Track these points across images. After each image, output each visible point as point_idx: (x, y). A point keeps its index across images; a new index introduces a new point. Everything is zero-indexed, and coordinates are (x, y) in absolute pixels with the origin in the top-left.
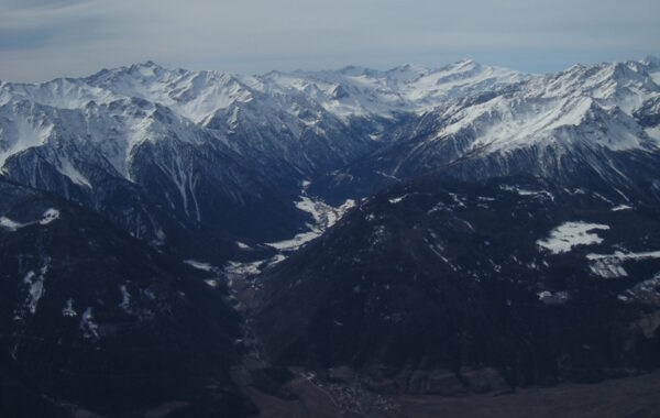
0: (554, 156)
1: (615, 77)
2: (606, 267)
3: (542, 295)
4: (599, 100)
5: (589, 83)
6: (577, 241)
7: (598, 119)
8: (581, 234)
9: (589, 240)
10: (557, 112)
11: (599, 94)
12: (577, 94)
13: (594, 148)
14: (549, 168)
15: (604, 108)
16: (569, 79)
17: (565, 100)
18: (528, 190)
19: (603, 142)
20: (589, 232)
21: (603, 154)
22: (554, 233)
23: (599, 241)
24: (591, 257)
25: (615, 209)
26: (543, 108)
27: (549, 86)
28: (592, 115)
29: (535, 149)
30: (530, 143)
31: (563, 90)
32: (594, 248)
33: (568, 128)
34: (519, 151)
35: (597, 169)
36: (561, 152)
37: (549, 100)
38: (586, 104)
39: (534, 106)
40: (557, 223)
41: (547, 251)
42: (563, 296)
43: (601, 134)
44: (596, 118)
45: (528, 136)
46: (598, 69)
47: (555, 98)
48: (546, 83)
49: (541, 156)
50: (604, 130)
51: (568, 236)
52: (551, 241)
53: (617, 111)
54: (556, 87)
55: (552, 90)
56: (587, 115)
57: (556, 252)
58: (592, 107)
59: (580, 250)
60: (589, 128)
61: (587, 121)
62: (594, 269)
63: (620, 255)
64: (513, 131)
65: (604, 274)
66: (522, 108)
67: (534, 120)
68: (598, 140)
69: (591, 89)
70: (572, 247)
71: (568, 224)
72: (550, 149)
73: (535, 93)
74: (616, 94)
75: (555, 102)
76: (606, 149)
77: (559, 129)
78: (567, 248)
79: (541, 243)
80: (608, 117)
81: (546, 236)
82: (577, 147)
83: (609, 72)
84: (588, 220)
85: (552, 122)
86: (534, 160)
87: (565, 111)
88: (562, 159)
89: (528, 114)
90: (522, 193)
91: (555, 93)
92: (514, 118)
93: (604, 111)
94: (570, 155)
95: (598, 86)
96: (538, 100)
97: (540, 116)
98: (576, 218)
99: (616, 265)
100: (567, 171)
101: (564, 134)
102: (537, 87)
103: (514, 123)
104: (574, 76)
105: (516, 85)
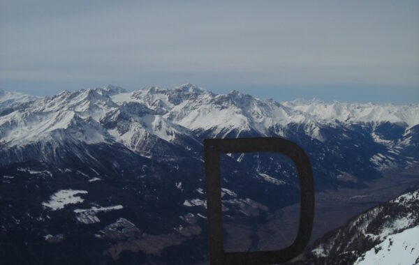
0: (52, 148)
1: (89, 98)
2: (88, 216)
3: (47, 237)
4: (79, 113)
5: (73, 102)
6: (67, 202)
7: (79, 125)
8: (70, 197)
9: (75, 200)
10: (52, 122)
11: (79, 109)
12: (65, 109)
13: (76, 143)
14: (48, 156)
15: (83, 118)
16: (60, 100)
17: (58, 112)
18: (36, 170)
19: (82, 139)
20: (75, 196)
21: (82, 147)
22: (53, 197)
23: (81, 201)
24: (77, 211)
25: (91, 181)
26: (44, 118)
27: (48, 104)
28: (75, 122)
29: (39, 144)
30: (36, 140)
31: (56, 107)
32: (78, 205)
33: (60, 130)
34: (29, 146)
35: (79, 156)
36: (56, 146)
37: (48, 113)
38: (71, 115)
39: (38, 117)
40: (55, 190)
41: (49, 209)
42: (60, 237)
43: (80, 134)
44: (77, 124)
45: (35, 136)
46: (78, 93)
47: (51, 112)
48: (46, 103)
49: (43, 148)
50: (83, 131)
51: (63, 199)
52: (51, 202)
53: (90, 119)
54: (52, 105)
55: (49, 107)
56: (72, 122)
57: (55, 209)
58: (75, 117)
59: (70, 207)
60: (72, 130)
61: (71, 126)
62: (79, 219)
63: (95, 209)
64: (25, 133)
65: (85, 221)
66: (30, 119)
67: (39, 126)
68: (79, 138)
69: (74, 106)
70: (65, 205)
71: (62, 191)
72: (49, 144)
73: (39, 109)
74: (90, 109)
75: (51, 114)
76: (84, 143)
77: (54, 131)
78: (61, 206)
79: (45, 204)
80: (85, 123)
81: (48, 200)
82: (66, 143)
83: (85, 95)
84: (74, 188)
85: (49, 128)
86: (39, 153)
87: (57, 120)
88: (56, 151)
89: (34, 122)
90: (32, 172)
91: (51, 109)
92: (26, 125)
93: (82, 120)
94: (61, 148)
95: (78, 104)
96: (41, 113)
97: (42, 123)
98: (66, 187)
99: (93, 216)
100: (59, 157)
101: (58, 135)
102: (40, 104)
103: (26, 128)
104: (63, 98)
105: (26, 104)
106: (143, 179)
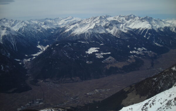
0: (88, 35)
1: (100, 19)
2: (100, 56)
3: (87, 62)
4: (97, 24)
5: (95, 20)
6: (93, 51)
7: (97, 27)
8: (94, 50)
9: (96, 51)
10: (88, 26)
11: (97, 22)
12: (92, 22)
13: (96, 33)
14: (87, 37)
15: (98, 25)
16: (91, 20)
17: (90, 24)
19: (98, 32)
20: (96, 49)
21: (98, 34)
22: (89, 50)
23: (98, 51)
24: (96, 54)
25: (101, 45)
26: (86, 25)
27: (87, 21)
28: (95, 27)
29: (84, 34)
30: (84, 32)
31: (90, 22)
32: (97, 52)
33: (91, 29)
34: (81, 34)
35: (97, 37)
36: (90, 34)
37: (87, 24)
38: (94, 24)
39: (84, 25)
40: (89, 48)
41: (88, 53)
42: (91, 62)
43: (97, 30)
44: (96, 27)
45: (83, 31)
46: (96, 17)
47: (88, 23)
48: (86, 21)
49: (86, 35)
50: (98, 29)
51: (92, 50)
52: (88, 51)
53: (100, 26)
54: (88, 21)
55: (87, 22)
56: (95, 26)
57: (89, 54)
58: (95, 25)
59: (94, 53)
60: (95, 29)
61: (94, 28)
62: (97, 57)
63: (102, 54)
64: (80, 30)
65: (99, 57)
66: (82, 26)
67: (84, 28)
68: (97, 31)
69: (95, 21)
70: (93, 52)
71: (92, 48)
72: (87, 33)
73: (84, 22)
74: (100, 22)
75: (88, 24)
76: (98, 33)
77: (89, 29)
78: (91, 53)
79: (86, 52)
80: (99, 27)
81: (87, 51)
82: (93, 33)
83: (98, 18)
84: (95, 47)
85: (88, 28)
86: (84, 36)
87: (90, 26)
88: (90, 35)
89: (83, 27)
90: (82, 42)
91: (88, 22)
92: (80, 28)
93: (98, 26)
94: (91, 35)
95: (96, 21)
96: (85, 24)
97: (85, 27)
98: (93, 47)
99: (101, 56)
100: (91, 38)
101: (90, 30)
102: (84, 21)
103: (80, 29)
104: (92, 19)
105: (80, 21)
106: (117, 44)
